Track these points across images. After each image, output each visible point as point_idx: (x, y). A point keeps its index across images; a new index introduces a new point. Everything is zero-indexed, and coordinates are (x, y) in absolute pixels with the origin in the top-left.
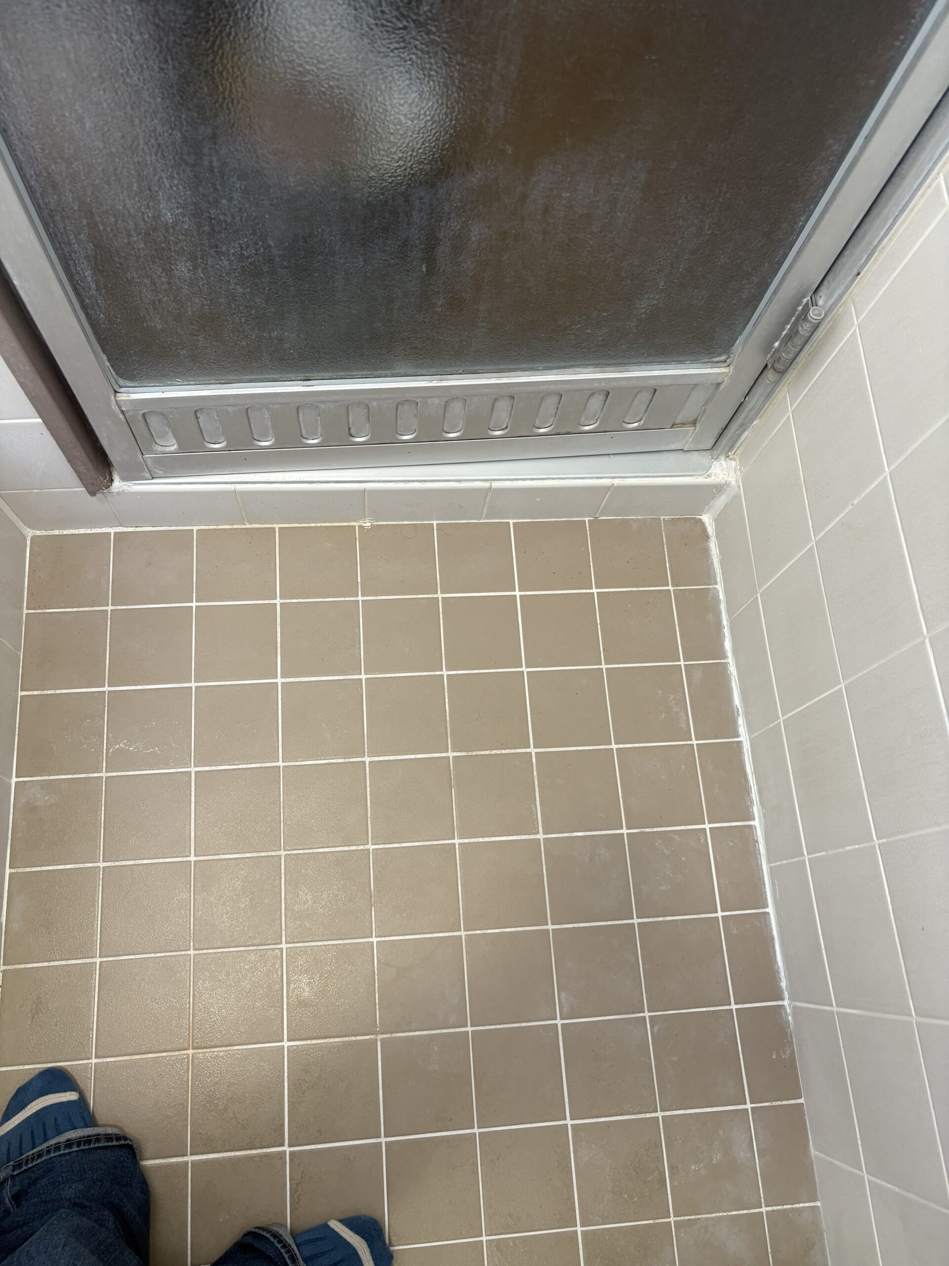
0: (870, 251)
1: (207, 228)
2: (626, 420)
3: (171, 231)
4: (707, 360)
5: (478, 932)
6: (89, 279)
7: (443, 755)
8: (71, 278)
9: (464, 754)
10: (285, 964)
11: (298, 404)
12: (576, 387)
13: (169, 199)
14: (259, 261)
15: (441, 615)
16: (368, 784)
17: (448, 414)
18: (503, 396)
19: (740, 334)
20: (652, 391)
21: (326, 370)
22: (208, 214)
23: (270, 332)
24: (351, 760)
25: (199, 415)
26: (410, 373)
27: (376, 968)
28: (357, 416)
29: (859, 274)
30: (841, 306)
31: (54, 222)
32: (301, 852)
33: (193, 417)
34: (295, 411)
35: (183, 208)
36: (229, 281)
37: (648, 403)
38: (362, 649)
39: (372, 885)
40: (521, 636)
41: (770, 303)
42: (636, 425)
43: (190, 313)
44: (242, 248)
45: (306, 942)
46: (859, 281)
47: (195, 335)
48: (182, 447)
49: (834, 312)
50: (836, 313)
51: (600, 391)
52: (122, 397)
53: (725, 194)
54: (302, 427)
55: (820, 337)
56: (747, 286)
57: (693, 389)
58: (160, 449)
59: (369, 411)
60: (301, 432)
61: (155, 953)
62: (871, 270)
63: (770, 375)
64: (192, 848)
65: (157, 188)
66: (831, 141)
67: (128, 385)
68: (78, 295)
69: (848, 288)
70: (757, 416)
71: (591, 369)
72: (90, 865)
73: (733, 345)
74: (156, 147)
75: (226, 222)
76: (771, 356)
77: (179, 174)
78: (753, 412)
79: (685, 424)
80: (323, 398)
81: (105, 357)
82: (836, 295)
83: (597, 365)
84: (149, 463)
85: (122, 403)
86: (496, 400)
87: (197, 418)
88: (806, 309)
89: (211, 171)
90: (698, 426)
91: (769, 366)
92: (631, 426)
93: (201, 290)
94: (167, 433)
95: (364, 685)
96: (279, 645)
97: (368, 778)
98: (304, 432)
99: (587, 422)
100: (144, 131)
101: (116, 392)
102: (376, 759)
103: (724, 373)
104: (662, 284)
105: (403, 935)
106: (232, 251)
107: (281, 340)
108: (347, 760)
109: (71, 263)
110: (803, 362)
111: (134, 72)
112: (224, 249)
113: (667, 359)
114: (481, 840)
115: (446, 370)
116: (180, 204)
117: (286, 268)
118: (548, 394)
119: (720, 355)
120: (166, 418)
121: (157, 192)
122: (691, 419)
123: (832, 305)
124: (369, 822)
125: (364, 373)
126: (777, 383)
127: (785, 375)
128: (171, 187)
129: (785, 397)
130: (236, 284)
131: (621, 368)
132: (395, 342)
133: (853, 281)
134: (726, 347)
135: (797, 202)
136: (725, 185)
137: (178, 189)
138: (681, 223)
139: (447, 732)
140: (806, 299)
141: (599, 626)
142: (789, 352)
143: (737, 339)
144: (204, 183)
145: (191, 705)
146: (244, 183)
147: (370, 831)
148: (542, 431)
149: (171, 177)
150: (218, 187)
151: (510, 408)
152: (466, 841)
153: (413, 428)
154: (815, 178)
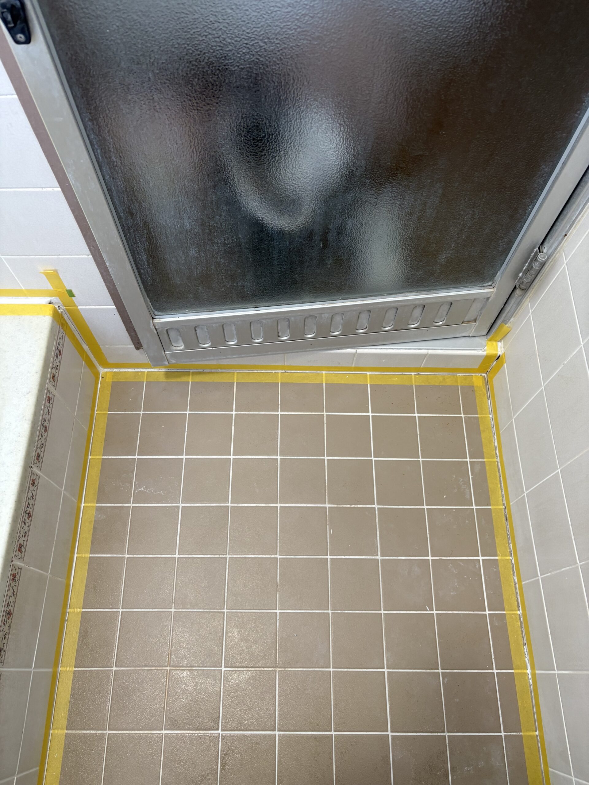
0: (571, 223)
1: (207, 231)
2: (435, 321)
3: (189, 233)
4: (481, 285)
5: (339, 612)
6: (144, 260)
7: (323, 505)
8: (135, 261)
9: (335, 506)
10: (225, 621)
11: (250, 321)
12: (406, 303)
13: (189, 218)
14: (233, 246)
15: (325, 424)
16: (279, 519)
17: (333, 323)
18: (364, 311)
19: (499, 270)
20: (450, 304)
21: (267, 301)
22: (208, 224)
23: (237, 283)
24: (270, 505)
25: (197, 329)
26: (312, 301)
27: (278, 628)
28: (283, 325)
29: (566, 235)
30: (557, 253)
31: (130, 233)
32: (238, 556)
33: (194, 331)
34: (249, 325)
35: (196, 222)
36: (217, 257)
37: (447, 310)
38: (279, 441)
39: (278, 579)
40: (372, 439)
41: (515, 252)
42: (441, 323)
43: (195, 275)
44: (225, 240)
45: (238, 609)
46: (566, 239)
47: (197, 286)
48: (187, 347)
49: (554, 256)
50: (554, 257)
51: (420, 305)
52: (156, 321)
53: (486, 197)
54: (253, 333)
55: (547, 271)
56: (502, 244)
57: (473, 301)
58: (174, 348)
59: (289, 322)
60: (252, 336)
61: (153, 609)
62: (573, 232)
63: (518, 292)
64: (177, 550)
65: (183, 213)
66: (543, 166)
67: (159, 314)
68: (138, 268)
69: (560, 243)
70: (512, 316)
71: (414, 294)
72: (120, 556)
73: (495, 276)
74: (184, 193)
75: (217, 227)
76: (518, 281)
77: (195, 205)
78: (510, 314)
79: (470, 322)
80: (265, 317)
81: (148, 300)
82: (554, 247)
83: (417, 291)
84: (168, 356)
85: (156, 324)
86: (360, 313)
87: (196, 331)
88: (536, 255)
89: (212, 203)
90: (477, 322)
91: (517, 287)
92: (438, 324)
93: (202, 263)
94: (178, 340)
95: (279, 462)
96: (233, 437)
97: (279, 516)
98: (253, 336)
99: (412, 323)
100: (179, 186)
101: (153, 318)
102: (284, 505)
103: (491, 292)
104: (453, 245)
105: (295, 610)
106: (220, 242)
107: (243, 287)
108: (267, 505)
109: (136, 252)
110: (537, 285)
111: (176, 158)
112: (215, 241)
113: (458, 286)
114: (343, 557)
115: (332, 298)
116: (194, 219)
117: (248, 248)
118: (390, 308)
119: (488, 282)
120: (179, 331)
121: (183, 214)
122: (473, 319)
123: (551, 253)
124: (278, 542)
125: (287, 302)
126: (523, 296)
127: (528, 292)
128: (191, 212)
129: (528, 305)
130: (221, 258)
131: (432, 292)
132: (305, 285)
133: (562, 239)
134: (492, 277)
135: (526, 199)
136: (486, 193)
137: (194, 212)
138: (462, 213)
139: (325, 492)
140: (536, 249)
141: (418, 436)
142: (528, 278)
143: (497, 273)
144: (207, 209)
145: (182, 468)
146: (228, 207)
147: (278, 547)
148: (387, 329)
149: (191, 207)
150: (215, 210)
151: (368, 317)
152: (335, 557)
153: (313, 331)
154: (536, 185)
